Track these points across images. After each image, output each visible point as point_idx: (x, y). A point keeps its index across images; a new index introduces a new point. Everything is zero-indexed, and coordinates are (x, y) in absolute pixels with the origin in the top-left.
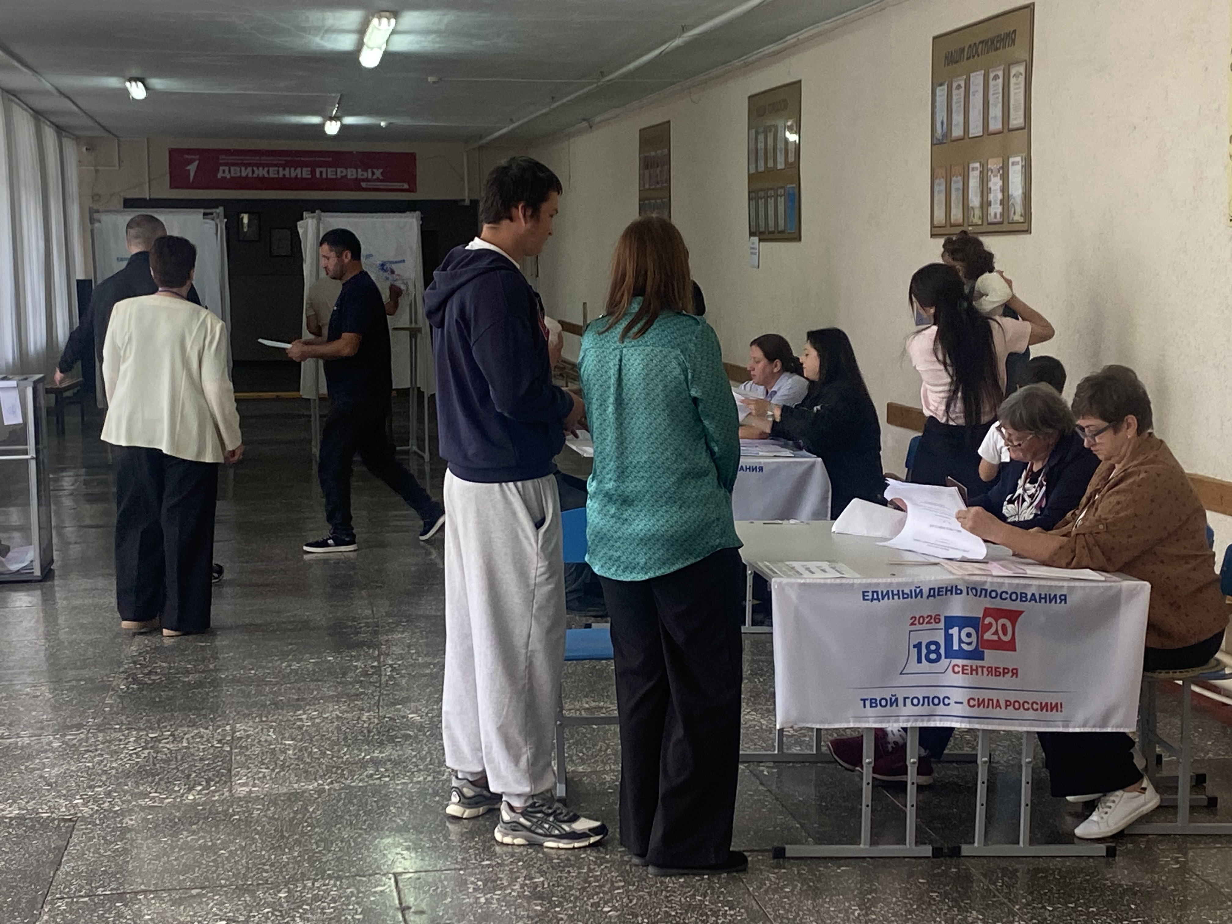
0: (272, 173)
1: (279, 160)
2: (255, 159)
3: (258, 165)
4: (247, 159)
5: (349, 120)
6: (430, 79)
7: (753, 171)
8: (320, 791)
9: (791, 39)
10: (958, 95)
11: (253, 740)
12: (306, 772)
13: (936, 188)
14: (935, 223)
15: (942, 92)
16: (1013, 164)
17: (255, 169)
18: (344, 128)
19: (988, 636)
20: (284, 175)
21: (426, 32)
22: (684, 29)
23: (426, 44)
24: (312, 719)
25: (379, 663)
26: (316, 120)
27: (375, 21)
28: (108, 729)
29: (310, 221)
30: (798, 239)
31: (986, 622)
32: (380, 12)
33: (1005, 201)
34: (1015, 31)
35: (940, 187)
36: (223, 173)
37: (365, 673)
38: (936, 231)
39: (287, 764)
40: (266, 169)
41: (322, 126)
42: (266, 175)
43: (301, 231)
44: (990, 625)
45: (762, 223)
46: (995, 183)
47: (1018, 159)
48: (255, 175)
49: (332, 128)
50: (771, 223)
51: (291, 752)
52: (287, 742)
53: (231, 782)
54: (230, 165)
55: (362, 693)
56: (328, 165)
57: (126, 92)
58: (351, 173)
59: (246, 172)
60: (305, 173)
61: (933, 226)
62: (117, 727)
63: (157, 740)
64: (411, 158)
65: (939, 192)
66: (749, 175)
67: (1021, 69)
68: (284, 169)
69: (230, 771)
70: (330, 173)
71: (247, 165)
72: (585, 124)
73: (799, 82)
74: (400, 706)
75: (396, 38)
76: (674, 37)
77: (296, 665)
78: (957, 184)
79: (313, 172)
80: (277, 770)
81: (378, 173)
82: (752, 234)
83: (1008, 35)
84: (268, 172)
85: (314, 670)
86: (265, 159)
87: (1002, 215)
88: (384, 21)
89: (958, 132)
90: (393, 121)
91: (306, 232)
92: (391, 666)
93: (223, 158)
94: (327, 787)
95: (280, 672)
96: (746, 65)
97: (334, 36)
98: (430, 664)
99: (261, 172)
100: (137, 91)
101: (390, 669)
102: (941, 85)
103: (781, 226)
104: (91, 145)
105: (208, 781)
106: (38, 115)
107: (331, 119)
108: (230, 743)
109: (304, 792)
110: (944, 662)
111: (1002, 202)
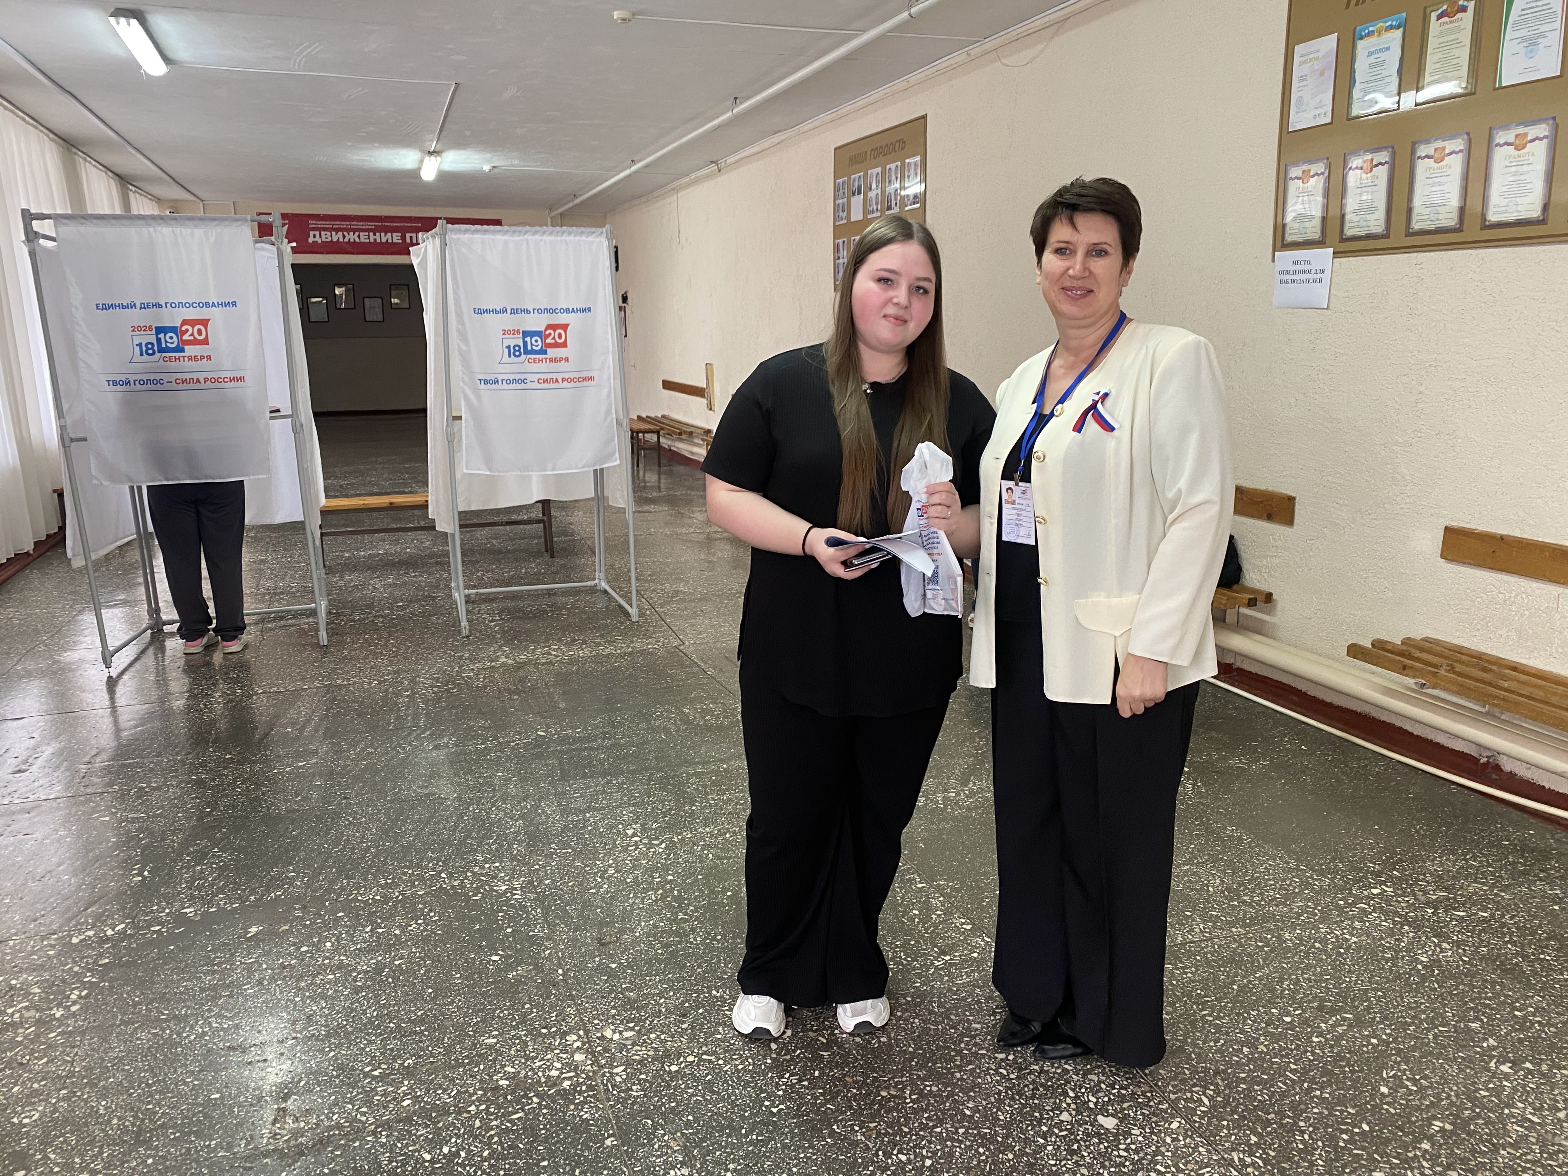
0: (363, 237)
1: (371, 225)
2: (344, 224)
3: (348, 230)
4: (337, 224)
17: (346, 233)
20: (375, 240)
36: (314, 237)
40: (357, 234)
42: (357, 240)
48: (346, 240)
54: (320, 230)
56: (416, 230)
57: (133, 62)
59: (337, 237)
60: (396, 238)
68: (375, 235)
71: (337, 230)
79: (403, 237)
84: (359, 236)
86: (354, 224)
90: (499, 161)
93: (312, 223)
99: (352, 237)
104: (175, 209)
106: (71, 146)
107: (429, 155)
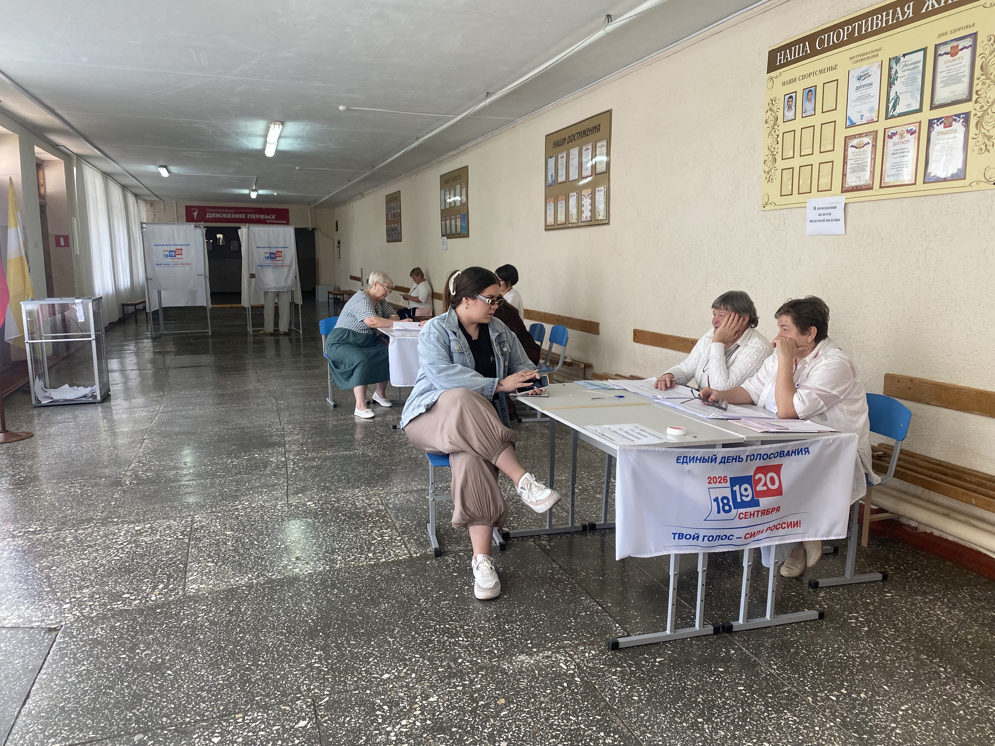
0: (229, 216)
1: (232, 211)
2: (222, 210)
3: (223, 213)
4: (218, 210)
5: (261, 192)
6: (297, 168)
7: (443, 208)
8: (250, 586)
9: (462, 148)
10: (562, 162)
11: (205, 531)
12: (240, 564)
13: (548, 207)
14: (548, 224)
15: (551, 162)
16: (598, 191)
18: (258, 195)
19: (760, 488)
20: (234, 217)
21: (296, 137)
22: (417, 139)
23: (296, 145)
24: (244, 508)
25: (286, 458)
26: (246, 191)
27: (272, 126)
28: (110, 522)
29: (244, 229)
30: (468, 236)
31: (757, 478)
32: (275, 121)
33: (593, 210)
34: (599, 125)
35: (551, 206)
36: (209, 216)
37: (277, 467)
38: (547, 228)
39: (227, 556)
41: (249, 195)
42: (227, 217)
43: (239, 234)
44: (760, 479)
45: (448, 231)
46: (587, 202)
47: (603, 188)
48: (222, 217)
49: (254, 195)
50: (453, 230)
51: (229, 543)
52: (228, 533)
53: (185, 578)
54: (211, 213)
55: (276, 484)
56: (252, 213)
57: (159, 174)
58: (262, 217)
59: (218, 216)
60: (243, 216)
61: (546, 225)
62: (116, 520)
63: (139, 533)
64: (287, 211)
65: (550, 209)
66: (441, 210)
67: (604, 143)
68: (234, 215)
69: (186, 566)
70: (253, 216)
71: (218, 213)
72: (360, 196)
73: (467, 167)
74: (301, 495)
75: (282, 141)
76: (413, 143)
77: (236, 462)
78: (561, 206)
79: (246, 216)
80: (220, 564)
81: (273, 217)
82: (443, 236)
83: (595, 127)
84: (227, 215)
85: (247, 465)
86: (226, 210)
87: (591, 217)
88: (277, 126)
89: (562, 179)
90: (280, 192)
91: (242, 235)
92: (293, 460)
93: (208, 210)
94: (255, 581)
95: (226, 467)
96: (439, 162)
97: (252, 139)
98: (316, 458)
99: (224, 216)
100: (164, 173)
101: (292, 463)
102: (551, 157)
103: (459, 230)
104: (152, 204)
105: (170, 576)
106: (124, 188)
107: (253, 191)
108: (189, 535)
109: (238, 588)
110: (734, 511)
111: (591, 211)
